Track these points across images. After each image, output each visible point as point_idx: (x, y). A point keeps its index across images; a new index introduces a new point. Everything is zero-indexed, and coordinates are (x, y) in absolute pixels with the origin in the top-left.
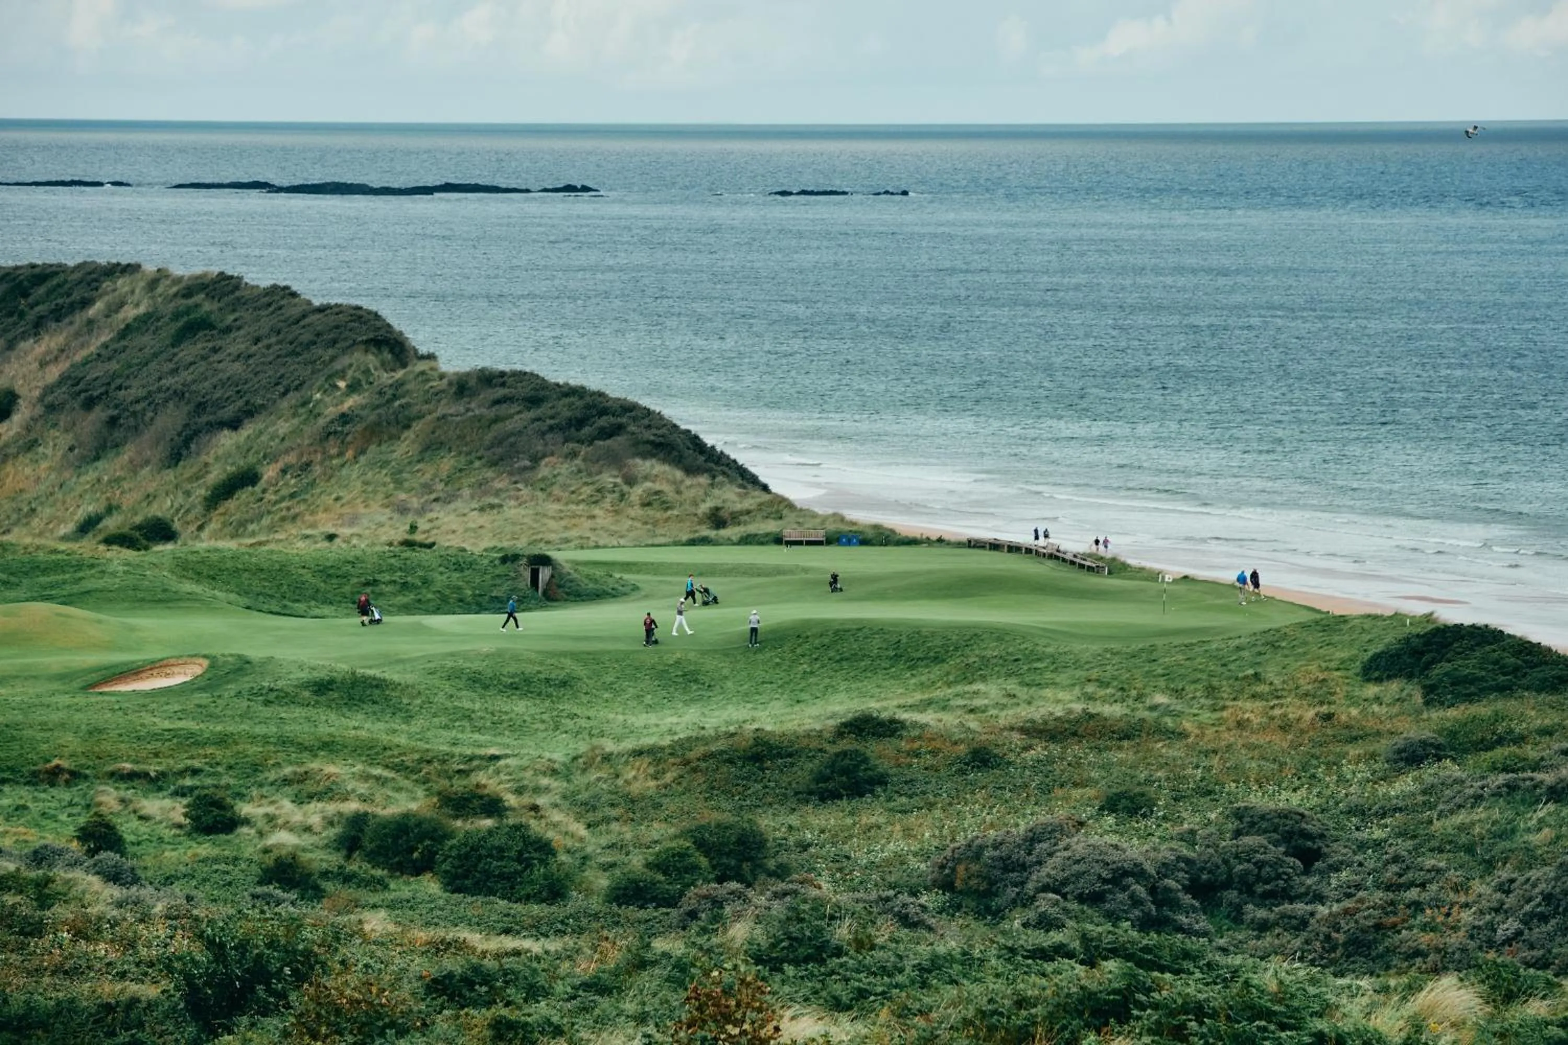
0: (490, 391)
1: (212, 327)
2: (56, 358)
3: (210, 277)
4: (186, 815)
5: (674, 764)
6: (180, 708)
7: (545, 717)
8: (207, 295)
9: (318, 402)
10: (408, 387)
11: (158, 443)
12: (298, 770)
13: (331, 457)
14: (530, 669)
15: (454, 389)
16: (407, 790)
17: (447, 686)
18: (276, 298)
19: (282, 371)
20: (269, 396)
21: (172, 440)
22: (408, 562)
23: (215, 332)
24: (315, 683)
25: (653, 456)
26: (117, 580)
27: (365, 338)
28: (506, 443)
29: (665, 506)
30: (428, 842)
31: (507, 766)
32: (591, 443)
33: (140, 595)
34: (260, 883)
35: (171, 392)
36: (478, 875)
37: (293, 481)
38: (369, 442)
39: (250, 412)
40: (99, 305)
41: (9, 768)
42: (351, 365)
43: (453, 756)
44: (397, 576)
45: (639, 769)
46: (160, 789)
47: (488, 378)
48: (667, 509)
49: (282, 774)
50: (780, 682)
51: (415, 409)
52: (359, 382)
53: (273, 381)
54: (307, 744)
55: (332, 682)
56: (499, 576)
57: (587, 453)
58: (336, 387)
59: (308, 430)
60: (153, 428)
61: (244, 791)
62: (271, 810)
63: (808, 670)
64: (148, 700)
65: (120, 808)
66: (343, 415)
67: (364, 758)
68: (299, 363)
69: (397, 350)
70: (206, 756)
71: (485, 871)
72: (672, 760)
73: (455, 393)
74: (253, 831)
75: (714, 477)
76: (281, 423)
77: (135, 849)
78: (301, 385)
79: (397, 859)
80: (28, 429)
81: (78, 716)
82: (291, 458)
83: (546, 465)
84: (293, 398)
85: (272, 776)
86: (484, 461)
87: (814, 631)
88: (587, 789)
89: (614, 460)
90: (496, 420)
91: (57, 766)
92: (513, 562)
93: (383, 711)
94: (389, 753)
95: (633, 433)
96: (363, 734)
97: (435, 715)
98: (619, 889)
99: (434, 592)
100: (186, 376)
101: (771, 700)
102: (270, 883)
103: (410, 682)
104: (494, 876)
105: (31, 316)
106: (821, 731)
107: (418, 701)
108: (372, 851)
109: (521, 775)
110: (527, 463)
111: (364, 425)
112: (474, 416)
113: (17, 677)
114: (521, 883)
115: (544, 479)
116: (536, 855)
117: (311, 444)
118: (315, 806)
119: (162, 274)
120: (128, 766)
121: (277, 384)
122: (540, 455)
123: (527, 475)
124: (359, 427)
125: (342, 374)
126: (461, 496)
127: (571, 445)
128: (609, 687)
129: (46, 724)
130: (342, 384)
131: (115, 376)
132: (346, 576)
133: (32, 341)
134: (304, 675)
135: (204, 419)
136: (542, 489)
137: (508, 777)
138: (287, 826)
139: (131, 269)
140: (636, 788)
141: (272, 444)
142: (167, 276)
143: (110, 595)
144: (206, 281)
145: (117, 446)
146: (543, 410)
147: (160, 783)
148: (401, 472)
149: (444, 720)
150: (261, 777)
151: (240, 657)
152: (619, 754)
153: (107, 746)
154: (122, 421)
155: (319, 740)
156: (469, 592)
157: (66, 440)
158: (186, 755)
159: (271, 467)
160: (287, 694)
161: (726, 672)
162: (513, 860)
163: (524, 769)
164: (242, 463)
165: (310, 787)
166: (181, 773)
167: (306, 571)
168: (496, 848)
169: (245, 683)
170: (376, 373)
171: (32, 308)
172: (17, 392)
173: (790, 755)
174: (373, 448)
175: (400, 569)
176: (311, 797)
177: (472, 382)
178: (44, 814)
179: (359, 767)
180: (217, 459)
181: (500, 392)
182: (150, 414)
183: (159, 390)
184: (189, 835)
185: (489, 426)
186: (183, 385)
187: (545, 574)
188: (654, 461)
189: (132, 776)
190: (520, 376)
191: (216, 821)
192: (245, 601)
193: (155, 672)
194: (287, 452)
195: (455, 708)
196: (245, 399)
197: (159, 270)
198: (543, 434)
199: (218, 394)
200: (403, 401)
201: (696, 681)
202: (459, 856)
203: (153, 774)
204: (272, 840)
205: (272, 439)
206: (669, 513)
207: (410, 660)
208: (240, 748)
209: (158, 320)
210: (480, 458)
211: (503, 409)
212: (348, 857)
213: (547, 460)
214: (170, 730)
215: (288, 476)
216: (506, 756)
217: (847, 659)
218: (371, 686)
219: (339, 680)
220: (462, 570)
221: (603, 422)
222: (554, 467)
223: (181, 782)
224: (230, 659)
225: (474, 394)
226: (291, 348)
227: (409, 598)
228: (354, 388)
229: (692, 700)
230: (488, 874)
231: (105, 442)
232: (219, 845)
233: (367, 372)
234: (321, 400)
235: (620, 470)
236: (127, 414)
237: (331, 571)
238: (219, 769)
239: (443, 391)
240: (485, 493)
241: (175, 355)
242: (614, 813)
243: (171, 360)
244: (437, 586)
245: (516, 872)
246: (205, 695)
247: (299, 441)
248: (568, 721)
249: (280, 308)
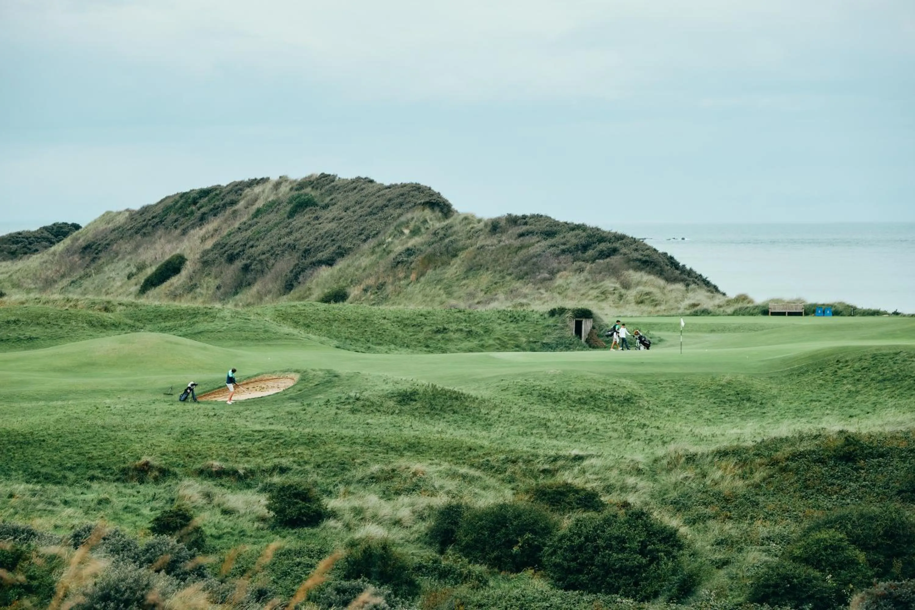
0: (516, 228)
1: (315, 204)
2: (212, 236)
3: (314, 177)
4: (269, 507)
5: (761, 465)
6: (272, 415)
7: (615, 426)
8: (313, 187)
9: (389, 243)
10: (455, 229)
11: (277, 279)
12: (385, 468)
13: (400, 280)
14: (596, 388)
15: (489, 228)
16: (494, 488)
17: (521, 401)
18: (360, 184)
19: (364, 225)
20: (354, 242)
21: (286, 275)
22: (471, 316)
23: (318, 208)
24: (400, 395)
25: (641, 270)
26: (226, 323)
27: (423, 201)
28: (530, 263)
29: (654, 303)
30: (528, 535)
31: (592, 466)
32: (593, 261)
33: (244, 334)
34: (347, 577)
35: (287, 245)
36: (595, 569)
37: (372, 297)
38: (427, 267)
39: (342, 253)
40: (242, 203)
41: (100, 466)
42: (413, 218)
43: (537, 456)
44: (463, 326)
45: (726, 469)
46: (249, 487)
47: (513, 221)
48: (656, 305)
49: (368, 472)
50: (828, 400)
51: (460, 244)
52: (419, 229)
53: (358, 232)
54: (393, 445)
55: (414, 393)
56: (548, 326)
57: (591, 268)
58: (402, 233)
59: (382, 262)
60: (273, 271)
61: (331, 488)
62: (356, 503)
63: (853, 389)
64: (241, 408)
65: (204, 501)
66: (408, 249)
67: (450, 459)
68: (376, 219)
69: (445, 210)
70: (294, 455)
71: (604, 565)
72: (758, 460)
73: (490, 231)
74: (339, 525)
75: (688, 285)
76: (363, 258)
77: (217, 543)
78: (377, 234)
79: (495, 554)
80: (191, 278)
81: (173, 421)
82: (371, 281)
83: (561, 277)
84: (372, 242)
85: (359, 473)
86: (513, 276)
87: (853, 356)
88: (675, 489)
89: (614, 272)
90: (520, 248)
91: (147, 464)
92: (560, 314)
93: (463, 419)
94: (474, 453)
95: (625, 254)
96: (447, 436)
97: (513, 423)
98: (768, 586)
99: (495, 339)
100: (297, 235)
101: (823, 415)
102: (358, 577)
103: (486, 397)
104: (615, 571)
105: (198, 214)
106: (907, 433)
107: (496, 412)
108: (468, 546)
109: (608, 474)
110: (547, 275)
111: (423, 256)
112: (506, 245)
113: (124, 390)
114: (646, 579)
115: (559, 286)
116: (661, 547)
117: (386, 271)
118: (404, 499)
119: (282, 180)
120: (217, 464)
121: (360, 234)
122: (555, 271)
123: (547, 283)
124: (420, 258)
125: (406, 224)
126: (498, 299)
127: (579, 263)
128: (669, 404)
129: (141, 426)
130: (407, 231)
131: (249, 240)
132: (419, 325)
133: (198, 229)
134: (389, 388)
135: (309, 260)
136: (559, 293)
137: (595, 477)
138: (376, 519)
139: (264, 181)
140: (725, 487)
141: (357, 273)
142: (286, 181)
143: (219, 334)
144: (312, 179)
145: (249, 284)
146: (557, 239)
147: (248, 480)
148: (451, 286)
149: (522, 428)
150: (348, 475)
151: (329, 371)
152: (703, 454)
153: (198, 446)
154: (253, 267)
155: (405, 441)
156: (524, 340)
157: (213, 283)
158: (275, 454)
159: (356, 288)
160: (373, 404)
161: (775, 392)
162: (636, 552)
163: (610, 469)
164: (335, 286)
165: (396, 484)
166: (271, 471)
167: (386, 321)
168: (616, 538)
169: (334, 393)
170: (431, 223)
171: (199, 209)
172: (186, 257)
173: (882, 455)
174: (430, 272)
175: (465, 321)
176: (398, 493)
177: (503, 223)
178: (126, 508)
179: (445, 466)
180: (317, 285)
181: (524, 228)
182: (272, 261)
183: (279, 246)
184: (273, 528)
185: (516, 252)
186: (295, 241)
187: (587, 325)
188: (643, 273)
189: (220, 474)
190: (538, 218)
191: (300, 514)
192: (336, 342)
193: (250, 386)
194: (367, 277)
195: (531, 416)
196: (337, 245)
197: (280, 177)
198: (558, 255)
199: (319, 243)
200: (451, 238)
201: (749, 400)
202: (571, 549)
203: (241, 472)
204: (359, 534)
205: (357, 270)
206: (658, 308)
207: (483, 379)
208: (328, 448)
209: (279, 204)
210: (510, 274)
211: (527, 240)
212: (442, 552)
213: (561, 273)
214: (260, 431)
215: (369, 294)
216: (592, 456)
217: (889, 380)
218: (451, 398)
219: (421, 391)
220: (517, 322)
221: (602, 246)
222: (567, 278)
223: (268, 480)
224: (320, 373)
225: (503, 231)
226: (369, 210)
227: (475, 343)
228: (415, 232)
229: (749, 416)
230: (607, 568)
231: (242, 283)
232: (304, 539)
233: (425, 221)
234: (392, 242)
235: (618, 278)
236: (256, 262)
237: (407, 322)
238: (307, 467)
239: (481, 230)
240: (516, 296)
241: (289, 224)
242: (709, 511)
243: (287, 227)
244: (498, 335)
245: (640, 566)
246: (295, 404)
247: (376, 269)
248: (638, 430)
249: (362, 189)
